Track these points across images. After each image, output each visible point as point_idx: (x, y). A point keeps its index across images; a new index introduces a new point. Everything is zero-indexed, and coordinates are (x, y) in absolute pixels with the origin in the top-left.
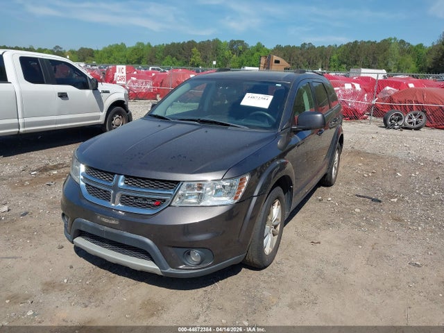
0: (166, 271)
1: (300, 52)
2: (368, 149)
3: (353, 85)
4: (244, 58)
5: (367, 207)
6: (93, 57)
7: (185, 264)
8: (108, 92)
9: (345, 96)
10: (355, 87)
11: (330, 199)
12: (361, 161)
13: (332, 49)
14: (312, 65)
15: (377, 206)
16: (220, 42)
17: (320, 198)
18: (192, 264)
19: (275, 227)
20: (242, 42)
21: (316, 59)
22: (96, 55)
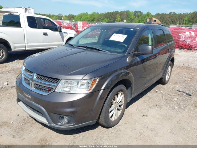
0: (51, 125)
1: (168, 16)
2: (192, 66)
3: (190, 33)
4: (141, 19)
5: (182, 98)
6: (74, 18)
7: (60, 123)
8: (67, 33)
9: (185, 38)
10: (191, 34)
11: (162, 91)
12: (186, 72)
13: (185, 15)
14: (174, 23)
15: (188, 97)
16: (130, 12)
17: (157, 90)
18: (64, 123)
19: (120, 106)
20: (140, 12)
21: (176, 20)
22: (75, 18)
